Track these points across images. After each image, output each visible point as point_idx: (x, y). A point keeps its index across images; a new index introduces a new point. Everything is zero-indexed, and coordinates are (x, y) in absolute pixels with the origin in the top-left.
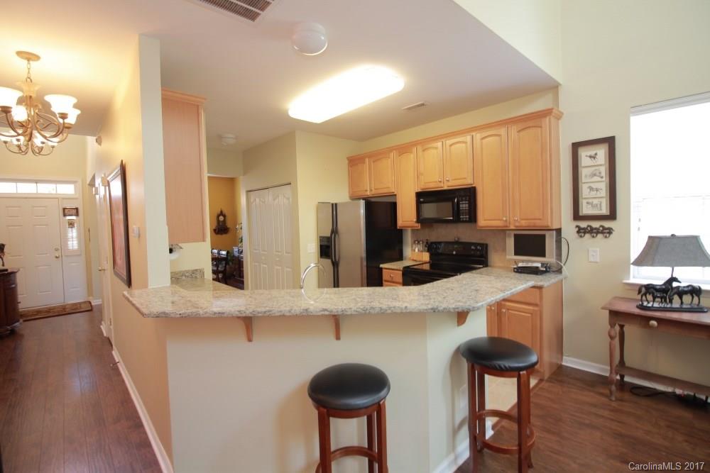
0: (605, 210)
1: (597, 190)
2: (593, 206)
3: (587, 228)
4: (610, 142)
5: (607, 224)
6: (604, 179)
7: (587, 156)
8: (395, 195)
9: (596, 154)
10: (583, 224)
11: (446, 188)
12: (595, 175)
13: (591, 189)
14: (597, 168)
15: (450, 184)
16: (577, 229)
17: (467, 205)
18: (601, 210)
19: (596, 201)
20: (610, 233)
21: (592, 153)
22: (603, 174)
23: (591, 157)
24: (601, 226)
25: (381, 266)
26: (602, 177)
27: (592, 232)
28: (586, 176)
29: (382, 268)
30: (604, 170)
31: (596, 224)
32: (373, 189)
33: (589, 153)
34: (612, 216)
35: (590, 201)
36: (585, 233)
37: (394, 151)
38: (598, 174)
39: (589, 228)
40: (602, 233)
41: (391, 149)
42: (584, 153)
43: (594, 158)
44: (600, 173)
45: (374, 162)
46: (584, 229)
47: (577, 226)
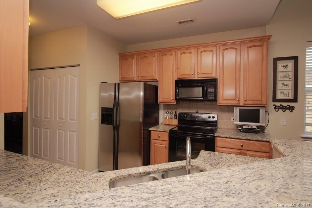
0: (291, 97)
1: (287, 85)
2: (284, 94)
3: (280, 106)
4: (296, 59)
5: (291, 104)
6: (291, 79)
7: (281, 66)
8: (158, 81)
9: (287, 65)
10: (278, 104)
11: (196, 78)
12: (286, 77)
13: (283, 84)
14: (287, 73)
15: (199, 76)
16: (274, 106)
17: (213, 90)
18: (289, 96)
19: (286, 91)
20: (293, 109)
21: (285, 65)
22: (290, 77)
23: (284, 67)
24: (288, 105)
25: (150, 129)
26: (290, 78)
27: (283, 108)
28: (281, 77)
29: (150, 131)
30: (291, 75)
31: (285, 104)
32: (140, 76)
33: (283, 65)
34: (295, 100)
35: (283, 91)
36: (279, 109)
37: (158, 53)
38: (287, 76)
39: (281, 106)
40: (289, 109)
41: (155, 51)
42: (280, 64)
43: (286, 67)
44: (289, 76)
45: (141, 58)
46: (278, 106)
47: (274, 105)
